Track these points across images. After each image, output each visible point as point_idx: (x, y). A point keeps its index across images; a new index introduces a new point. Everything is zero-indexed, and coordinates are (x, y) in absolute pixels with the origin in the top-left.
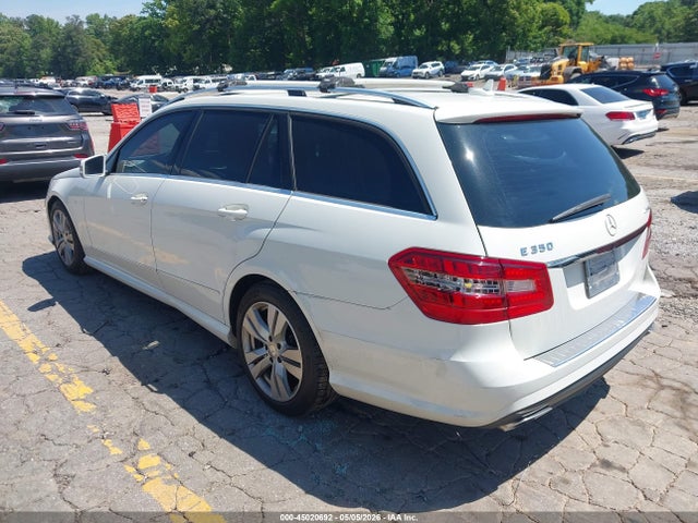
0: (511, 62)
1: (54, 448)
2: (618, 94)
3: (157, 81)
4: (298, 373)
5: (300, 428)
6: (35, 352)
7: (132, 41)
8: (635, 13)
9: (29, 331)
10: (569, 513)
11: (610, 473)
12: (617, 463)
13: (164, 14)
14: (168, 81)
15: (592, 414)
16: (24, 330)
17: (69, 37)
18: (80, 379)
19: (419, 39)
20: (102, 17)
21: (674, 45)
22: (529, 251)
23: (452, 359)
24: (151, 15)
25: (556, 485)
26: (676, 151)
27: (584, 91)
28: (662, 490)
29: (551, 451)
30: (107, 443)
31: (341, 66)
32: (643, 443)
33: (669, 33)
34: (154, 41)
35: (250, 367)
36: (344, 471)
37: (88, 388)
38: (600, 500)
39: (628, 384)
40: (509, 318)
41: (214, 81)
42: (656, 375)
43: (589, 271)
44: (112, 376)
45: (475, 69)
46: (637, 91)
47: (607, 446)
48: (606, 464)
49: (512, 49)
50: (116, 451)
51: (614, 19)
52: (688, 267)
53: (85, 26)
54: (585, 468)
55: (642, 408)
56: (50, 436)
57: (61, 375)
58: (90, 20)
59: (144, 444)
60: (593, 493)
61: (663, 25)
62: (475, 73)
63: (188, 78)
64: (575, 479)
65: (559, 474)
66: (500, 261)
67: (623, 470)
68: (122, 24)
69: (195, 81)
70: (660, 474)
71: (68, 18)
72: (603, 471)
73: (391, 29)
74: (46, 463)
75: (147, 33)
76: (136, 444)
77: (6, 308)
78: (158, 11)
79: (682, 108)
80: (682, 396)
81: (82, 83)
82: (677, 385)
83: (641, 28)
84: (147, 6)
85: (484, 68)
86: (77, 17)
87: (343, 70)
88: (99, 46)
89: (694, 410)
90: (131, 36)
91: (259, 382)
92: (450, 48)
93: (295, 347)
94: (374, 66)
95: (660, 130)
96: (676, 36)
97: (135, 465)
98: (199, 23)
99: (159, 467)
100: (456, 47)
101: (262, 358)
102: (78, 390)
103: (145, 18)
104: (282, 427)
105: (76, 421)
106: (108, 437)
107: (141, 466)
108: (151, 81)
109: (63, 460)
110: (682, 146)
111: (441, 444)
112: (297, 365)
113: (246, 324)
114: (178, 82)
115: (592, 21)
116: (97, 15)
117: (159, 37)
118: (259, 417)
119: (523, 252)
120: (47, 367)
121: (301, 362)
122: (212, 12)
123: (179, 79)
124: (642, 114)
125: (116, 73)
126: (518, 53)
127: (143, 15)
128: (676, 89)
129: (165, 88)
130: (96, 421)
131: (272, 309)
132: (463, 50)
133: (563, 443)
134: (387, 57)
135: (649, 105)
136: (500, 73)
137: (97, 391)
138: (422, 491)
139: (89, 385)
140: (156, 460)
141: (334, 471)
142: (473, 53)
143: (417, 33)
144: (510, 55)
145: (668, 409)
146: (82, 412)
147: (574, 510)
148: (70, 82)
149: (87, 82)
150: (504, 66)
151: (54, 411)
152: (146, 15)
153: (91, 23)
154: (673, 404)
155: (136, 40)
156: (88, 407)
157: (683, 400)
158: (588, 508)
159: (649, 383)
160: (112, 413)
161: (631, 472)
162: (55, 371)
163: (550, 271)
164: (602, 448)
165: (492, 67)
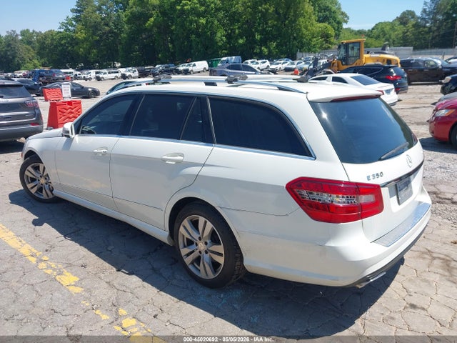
0: (301, 59)
1: (62, 318)
2: (372, 79)
3: (70, 73)
4: (221, 260)
5: (222, 296)
6: (32, 256)
7: (52, 47)
8: (373, 29)
9: (24, 242)
10: (399, 337)
11: (417, 311)
12: (418, 305)
13: (74, 30)
14: (78, 73)
15: (397, 276)
16: (20, 241)
17: (9, 45)
18: (68, 272)
19: (242, 45)
20: (31, 31)
21: (398, 48)
22: (371, 177)
23: (326, 245)
24: (66, 30)
25: (387, 320)
26: (409, 114)
27: (352, 77)
28: (450, 320)
29: (378, 300)
30: (98, 312)
31: (193, 63)
32: (431, 292)
33: (394, 41)
34: (68, 47)
35: (184, 258)
36: (255, 320)
37: (75, 277)
38: (415, 328)
39: (414, 257)
40: (362, 218)
41: (109, 73)
42: (429, 251)
43: (398, 189)
44: (89, 269)
45: (278, 64)
46: (381, 77)
47: (410, 295)
48: (413, 306)
49: (300, 51)
50: (105, 317)
51: (360, 33)
52: (432, 185)
53: (20, 38)
54: (401, 309)
55: (425, 271)
56: (57, 310)
57: (54, 270)
58: (23, 33)
59: (122, 312)
60: (410, 324)
61: (390, 36)
62: (278, 66)
63: (92, 71)
64: (397, 316)
65: (387, 314)
66: (357, 184)
67: (423, 309)
68: (46, 36)
69: (97, 73)
70: (446, 311)
71: (8, 32)
72: (412, 310)
73: (224, 39)
74: (60, 328)
75: (63, 42)
76: (117, 312)
77: (4, 227)
78: (70, 28)
79: (410, 87)
80: (447, 263)
81: (19, 75)
82: (442, 256)
83: (377, 37)
84: (63, 24)
85: (284, 63)
86: (14, 32)
87: (194, 65)
88: (30, 50)
89: (455, 271)
90: (52, 44)
91: (191, 267)
92: (261, 51)
93: (219, 243)
94: (214, 62)
95: (399, 101)
96: (399, 43)
97: (120, 325)
98: (98, 35)
99: (136, 326)
100: (266, 50)
101: (193, 252)
102: (68, 279)
103: (61, 32)
104: (209, 296)
105: (72, 299)
106: (96, 308)
107: (124, 326)
108: (67, 73)
109: (71, 325)
110: (412, 110)
111: (311, 300)
112: (221, 255)
113: (182, 230)
114: (85, 74)
115: (347, 34)
116: (28, 30)
117: (71, 44)
118: (192, 289)
119: (368, 177)
120: (43, 265)
121: (223, 253)
122: (107, 28)
123: (86, 72)
124: (388, 91)
125: (42, 68)
126: (304, 54)
127: (59, 30)
128: (406, 76)
129: (76, 77)
130: (86, 299)
131: (202, 220)
132: (270, 51)
133: (384, 295)
134: (222, 57)
135: (391, 86)
136: (294, 66)
137: (82, 279)
138: (307, 330)
139: (75, 275)
140: (134, 322)
141: (249, 321)
142: (277, 54)
143: (241, 41)
144: (299, 55)
145: (441, 271)
146: (75, 293)
147: (401, 335)
148: (10, 74)
149: (21, 74)
150: (296, 62)
151: (56, 294)
152: (62, 30)
153: (24, 35)
154: (443, 268)
155: (56, 46)
156: (78, 290)
157: (448, 265)
158: (409, 334)
159: (426, 256)
160: (95, 293)
161: (428, 310)
162: (49, 267)
163: (382, 189)
164: (408, 296)
165: (288, 62)
